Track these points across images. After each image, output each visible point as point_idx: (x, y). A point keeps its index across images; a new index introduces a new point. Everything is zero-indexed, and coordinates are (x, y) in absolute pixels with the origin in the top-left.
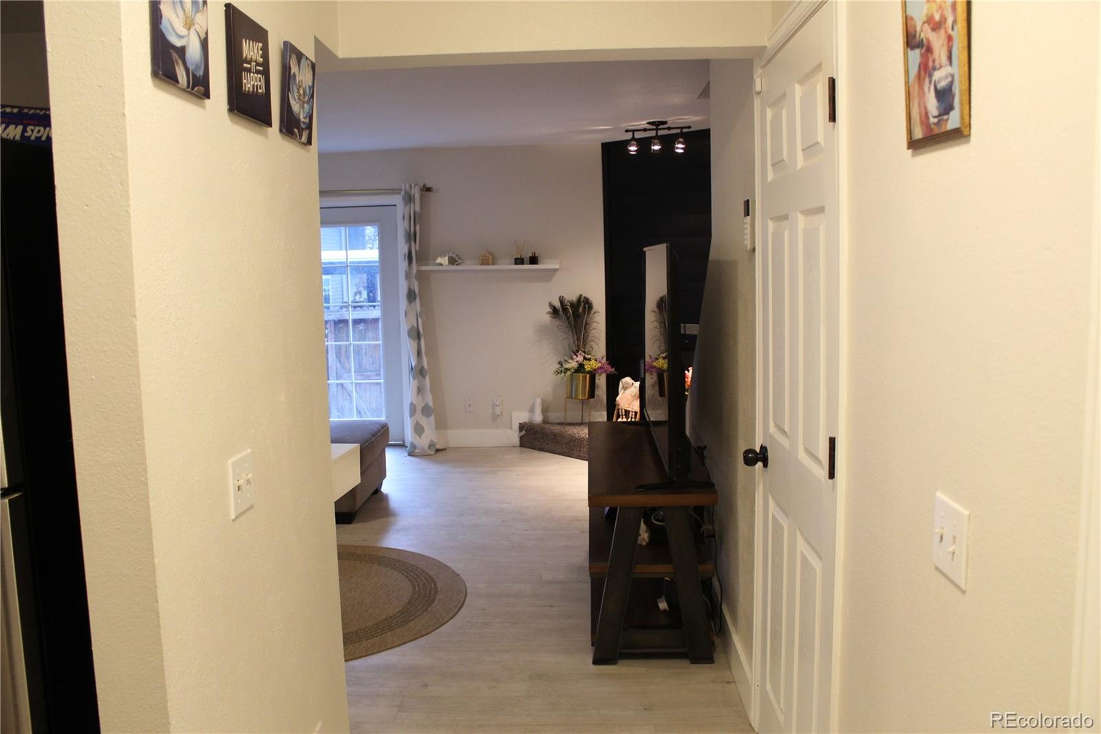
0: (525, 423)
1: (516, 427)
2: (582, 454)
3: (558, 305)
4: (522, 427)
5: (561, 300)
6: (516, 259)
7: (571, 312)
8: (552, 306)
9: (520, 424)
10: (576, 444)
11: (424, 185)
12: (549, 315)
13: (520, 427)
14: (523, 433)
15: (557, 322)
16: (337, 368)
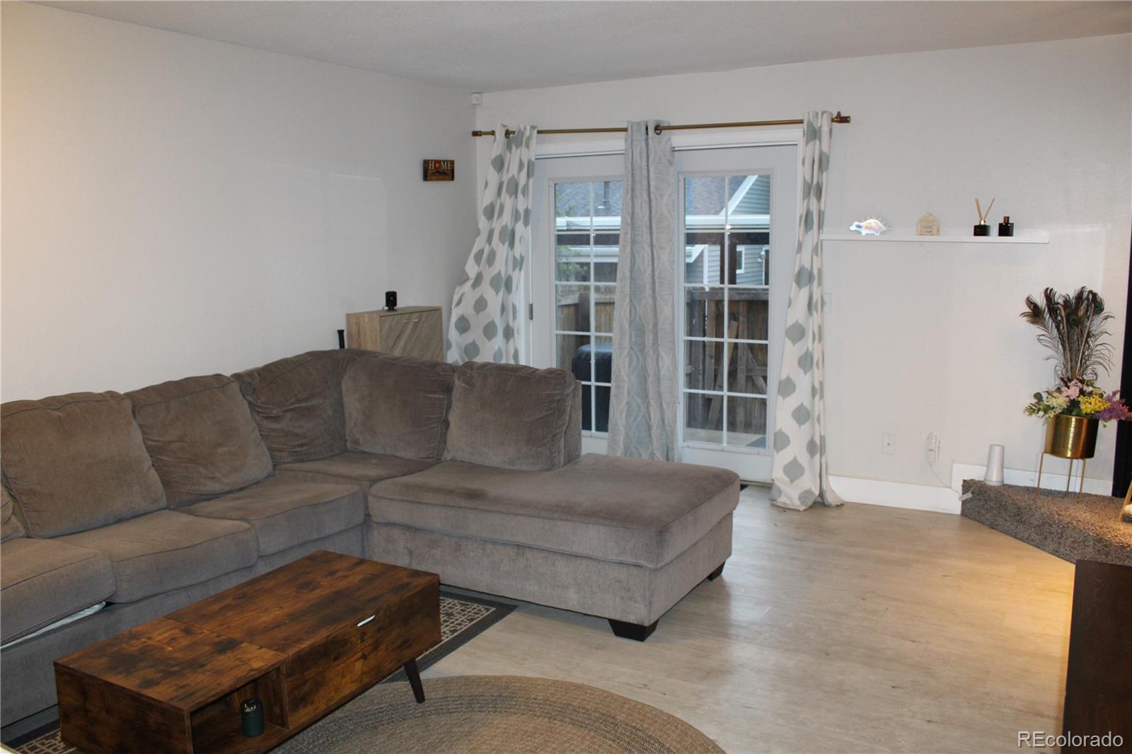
0: (972, 480)
1: (958, 486)
2: (1062, 550)
3: (1041, 301)
4: (967, 485)
5: (1049, 295)
6: (976, 227)
7: (1063, 314)
8: (1031, 303)
9: (964, 481)
10: (1053, 530)
11: (839, 113)
12: (1025, 318)
13: (963, 486)
14: (969, 495)
15: (1036, 330)
16: (747, 359)
